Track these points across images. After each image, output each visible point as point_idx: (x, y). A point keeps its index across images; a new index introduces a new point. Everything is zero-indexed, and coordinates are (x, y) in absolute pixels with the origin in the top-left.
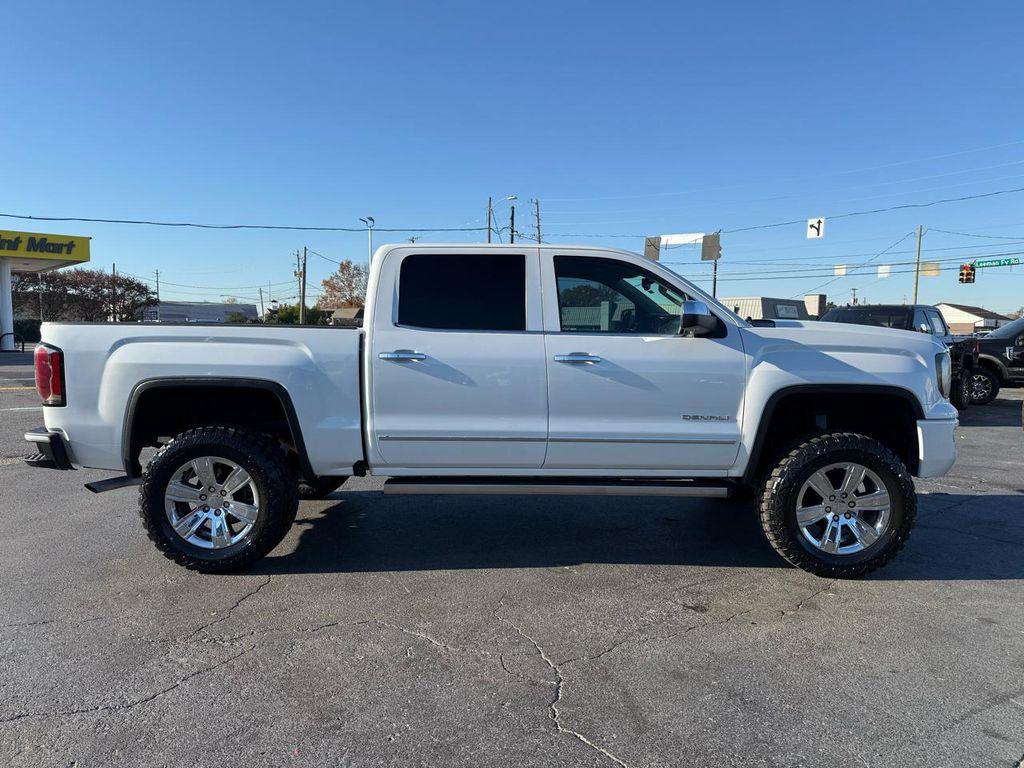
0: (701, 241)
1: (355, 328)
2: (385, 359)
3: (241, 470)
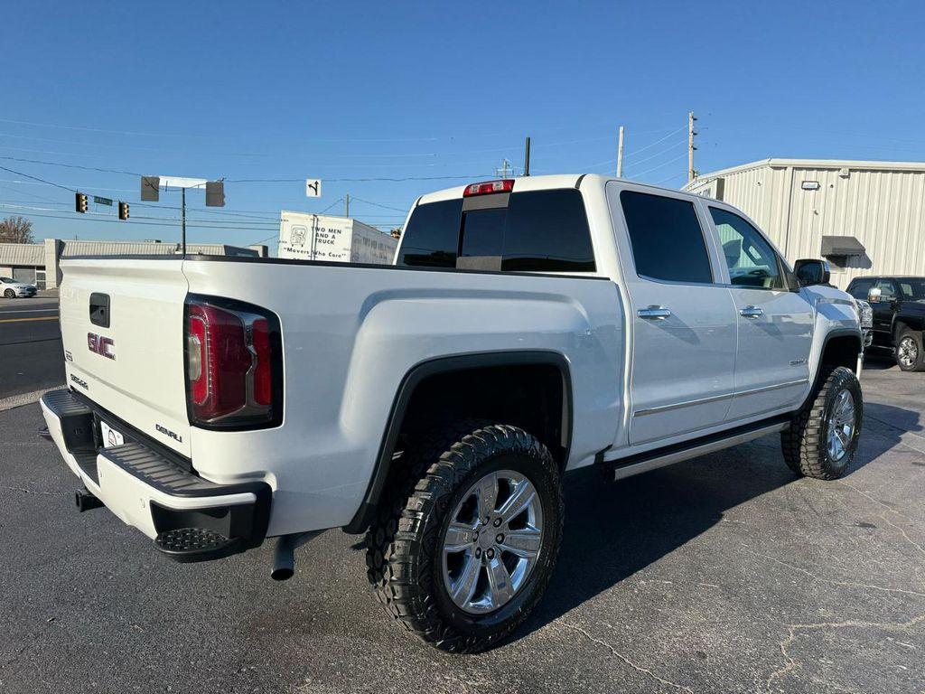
0: (204, 187)
1: (608, 279)
2: (642, 317)
3: (528, 484)
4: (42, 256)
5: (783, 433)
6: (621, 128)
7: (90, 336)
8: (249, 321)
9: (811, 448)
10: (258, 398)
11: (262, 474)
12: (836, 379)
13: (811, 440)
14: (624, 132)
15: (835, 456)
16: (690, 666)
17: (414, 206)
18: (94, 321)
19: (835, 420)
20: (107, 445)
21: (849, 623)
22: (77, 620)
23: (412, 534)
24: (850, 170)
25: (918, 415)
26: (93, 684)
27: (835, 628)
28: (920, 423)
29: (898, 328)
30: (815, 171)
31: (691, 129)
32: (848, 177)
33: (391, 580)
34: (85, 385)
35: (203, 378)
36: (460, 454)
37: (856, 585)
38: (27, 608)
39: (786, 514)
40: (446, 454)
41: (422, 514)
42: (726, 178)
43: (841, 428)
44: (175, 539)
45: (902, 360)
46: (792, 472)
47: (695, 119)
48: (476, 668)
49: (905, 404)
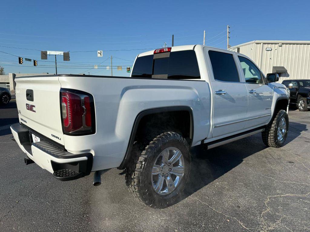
0: (63, 54)
1: (205, 81)
2: (216, 94)
3: (179, 151)
4: (8, 79)
5: (262, 132)
6: (205, 31)
7: (27, 104)
8: (83, 97)
9: (272, 137)
10: (87, 124)
11: (89, 150)
12: (280, 114)
13: (272, 134)
14: (205, 32)
15: (280, 139)
16: (235, 210)
17: (136, 58)
18: (28, 99)
19: (280, 128)
20: (34, 142)
21: (287, 195)
22: (27, 201)
23: (141, 169)
24: (282, 44)
25: (306, 125)
26: (34, 223)
27: (283, 197)
28: (307, 128)
29: (298, 97)
30: (270, 44)
31: (228, 31)
32: (281, 46)
33: (134, 185)
34: (25, 122)
35: (67, 117)
36: (156, 142)
37: (289, 182)
38: (10, 197)
39: (264, 159)
40: (151, 142)
41: (144, 162)
42: (240, 47)
43: (282, 130)
44: (60, 173)
45: (300, 107)
46: (265, 145)
47: (229, 28)
48: (163, 213)
49: (301, 122)
